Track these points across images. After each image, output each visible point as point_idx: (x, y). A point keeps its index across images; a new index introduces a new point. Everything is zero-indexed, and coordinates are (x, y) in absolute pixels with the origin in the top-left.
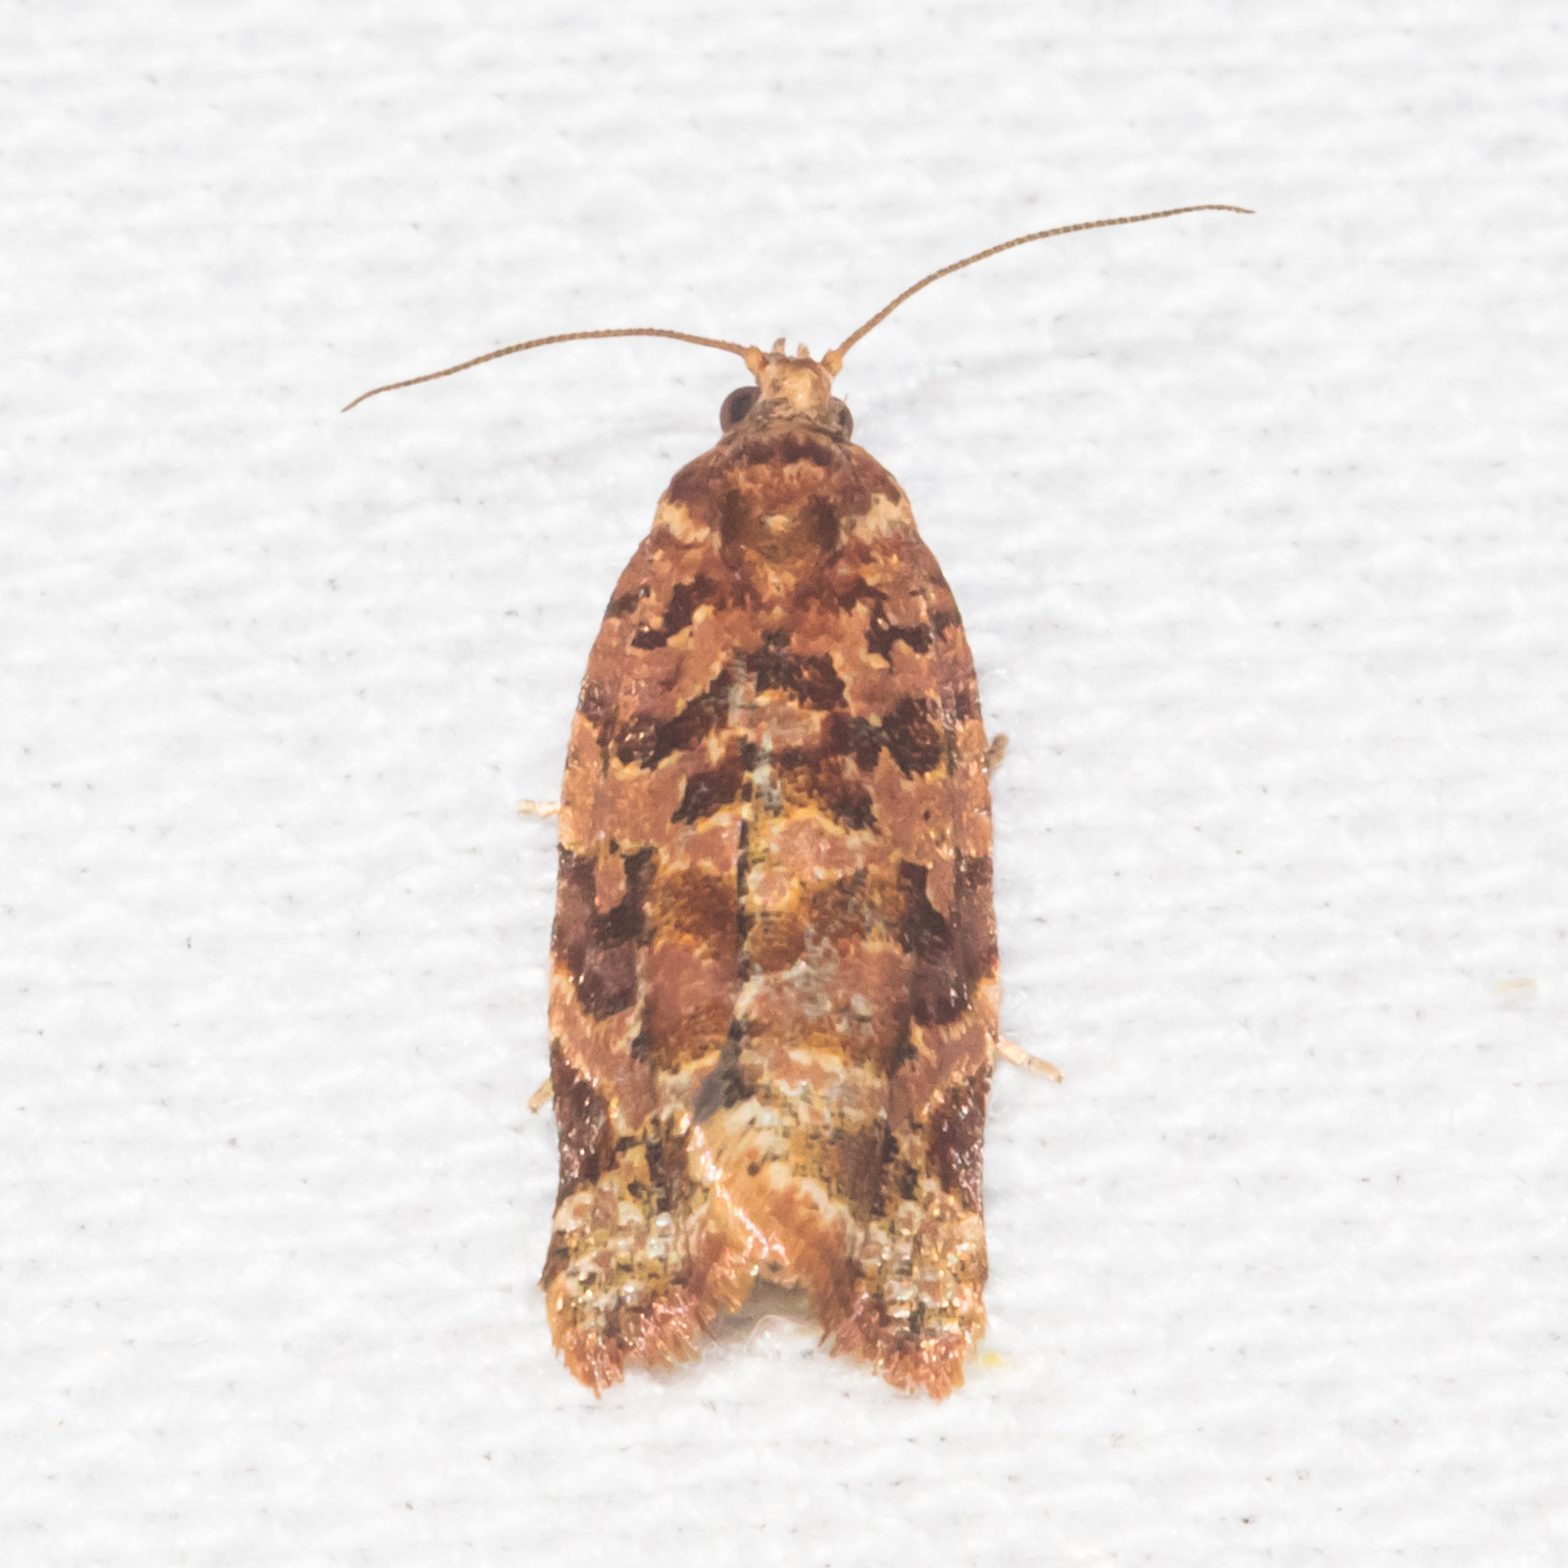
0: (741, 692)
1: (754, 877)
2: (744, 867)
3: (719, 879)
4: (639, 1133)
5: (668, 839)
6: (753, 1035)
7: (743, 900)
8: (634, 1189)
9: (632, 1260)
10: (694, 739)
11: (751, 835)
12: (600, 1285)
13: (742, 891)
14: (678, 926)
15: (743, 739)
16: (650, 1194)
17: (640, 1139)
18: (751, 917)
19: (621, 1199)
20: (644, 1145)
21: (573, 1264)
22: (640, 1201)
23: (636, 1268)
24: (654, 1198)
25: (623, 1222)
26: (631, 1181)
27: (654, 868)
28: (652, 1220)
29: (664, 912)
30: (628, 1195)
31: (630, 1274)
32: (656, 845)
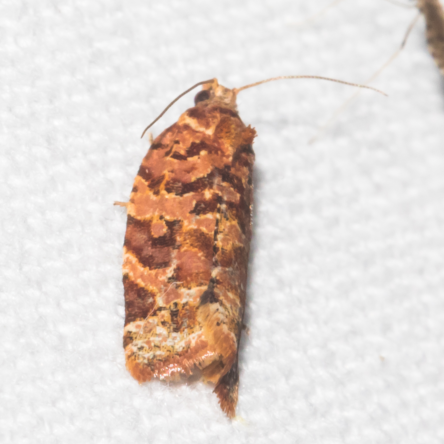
0: (217, 180)
1: (220, 236)
2: (216, 233)
3: (208, 234)
4: (168, 306)
5: (188, 218)
6: (218, 284)
7: (216, 242)
8: (164, 323)
9: (160, 344)
10: (200, 190)
11: (219, 224)
12: (146, 350)
13: (216, 239)
14: (192, 245)
15: (217, 194)
16: (170, 326)
17: (168, 308)
18: (218, 248)
19: (158, 325)
20: (169, 310)
21: (135, 342)
22: (166, 327)
23: (161, 347)
24: (172, 328)
25: (158, 332)
26: (163, 320)
27: (181, 227)
28: (170, 334)
29: (185, 240)
30: (160, 324)
31: (159, 349)
32: (182, 219)
